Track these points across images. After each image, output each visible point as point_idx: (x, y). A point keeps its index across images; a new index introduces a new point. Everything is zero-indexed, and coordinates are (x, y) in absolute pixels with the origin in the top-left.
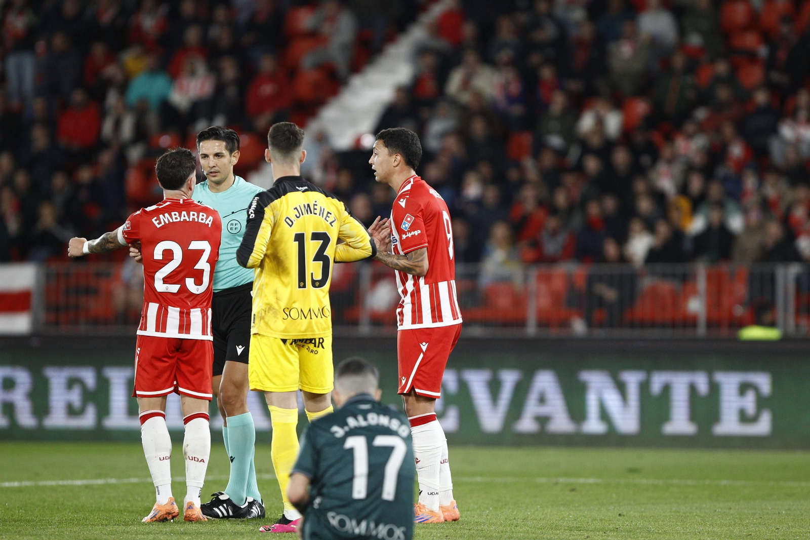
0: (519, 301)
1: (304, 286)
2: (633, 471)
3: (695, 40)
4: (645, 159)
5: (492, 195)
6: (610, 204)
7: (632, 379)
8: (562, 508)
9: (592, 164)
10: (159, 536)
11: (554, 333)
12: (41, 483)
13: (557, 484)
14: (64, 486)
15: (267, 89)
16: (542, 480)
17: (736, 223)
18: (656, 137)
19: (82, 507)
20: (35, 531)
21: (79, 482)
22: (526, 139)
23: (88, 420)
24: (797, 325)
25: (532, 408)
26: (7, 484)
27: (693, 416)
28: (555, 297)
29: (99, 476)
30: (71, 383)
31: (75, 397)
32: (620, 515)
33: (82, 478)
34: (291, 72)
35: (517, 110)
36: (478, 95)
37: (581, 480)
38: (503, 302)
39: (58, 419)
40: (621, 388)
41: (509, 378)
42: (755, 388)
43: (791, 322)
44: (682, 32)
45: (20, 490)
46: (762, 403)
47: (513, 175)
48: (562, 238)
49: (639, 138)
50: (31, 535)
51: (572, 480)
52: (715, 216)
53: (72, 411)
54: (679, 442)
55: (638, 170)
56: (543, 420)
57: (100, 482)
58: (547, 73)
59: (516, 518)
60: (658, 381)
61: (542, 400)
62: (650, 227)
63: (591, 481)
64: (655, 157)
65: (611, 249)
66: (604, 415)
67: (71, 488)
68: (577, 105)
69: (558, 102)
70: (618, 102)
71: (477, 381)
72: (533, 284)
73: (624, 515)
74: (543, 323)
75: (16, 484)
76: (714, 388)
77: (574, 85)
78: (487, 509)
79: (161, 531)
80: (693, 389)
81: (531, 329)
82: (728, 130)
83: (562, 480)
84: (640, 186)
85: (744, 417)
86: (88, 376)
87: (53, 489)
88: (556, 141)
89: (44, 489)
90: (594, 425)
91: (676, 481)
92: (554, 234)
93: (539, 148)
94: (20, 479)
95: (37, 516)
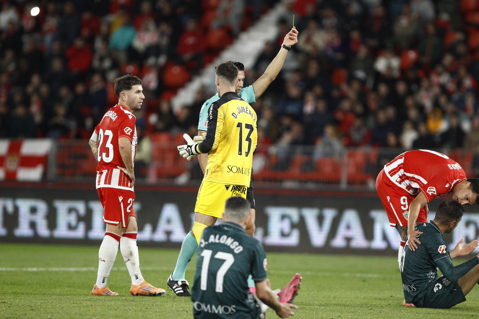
0: (337, 168)
1: (241, 154)
3: (445, 17)
4: (414, 87)
5: (322, 106)
6: (391, 112)
8: (357, 292)
9: (383, 89)
10: (118, 302)
11: (357, 188)
12: (50, 269)
13: (355, 277)
14: (64, 272)
15: (190, 40)
16: (347, 275)
17: (466, 126)
18: (420, 73)
19: (74, 284)
20: (44, 297)
21: (72, 269)
22: (343, 73)
23: (80, 233)
25: (342, 232)
26: (30, 269)
28: (358, 167)
29: (85, 266)
30: (70, 210)
31: (73, 218)
32: (391, 296)
33: (75, 266)
34: (205, 30)
35: (339, 56)
36: (315, 46)
37: (370, 276)
38: (327, 169)
39: (62, 231)
41: (329, 214)
42: (475, 223)
44: (437, 12)
45: (37, 273)
47: (336, 93)
48: (363, 132)
49: (411, 75)
50: (42, 300)
51: (364, 275)
52: (454, 121)
53: (70, 227)
55: (410, 93)
56: (348, 239)
57: (85, 269)
58: (355, 35)
59: (330, 297)
61: (348, 227)
62: (415, 127)
63: (375, 276)
64: (419, 86)
65: (392, 139)
66: (385, 237)
67: (68, 273)
68: (375, 54)
69: (363, 52)
70: (398, 52)
71: (310, 215)
72: (345, 159)
73: (393, 297)
74: (350, 182)
75: (35, 269)
77: (373, 42)
78: (313, 291)
79: (119, 299)
81: (344, 185)
82: (462, 71)
83: (358, 275)
84: (409, 102)
86: (81, 207)
87: (57, 273)
88: (360, 74)
89: (51, 273)
90: (378, 243)
92: (359, 129)
93: (351, 79)
94: (38, 267)
95: (47, 289)
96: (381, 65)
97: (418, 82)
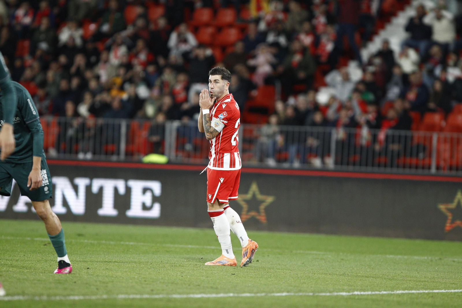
2: (80, 235)
4: (93, 59)
7: (82, 182)
8: (39, 255)
9: (63, 59)
16: (28, 239)
18: (100, 45)
24: (177, 156)
27: (116, 206)
40: (76, 188)
42: (151, 190)
43: (173, 154)
46: (155, 199)
49: (90, 46)
51: (45, 239)
54: (107, 220)
55: (89, 65)
56: (29, 205)
60: (96, 184)
64: (98, 58)
65: (69, 107)
66: (65, 203)
70: (81, 24)
76: (128, 190)
80: (116, 190)
82: (140, 44)
84: (89, 74)
85: (145, 208)
90: (59, 209)
91: (104, 242)
96: (65, 36)
97: (97, 53)
